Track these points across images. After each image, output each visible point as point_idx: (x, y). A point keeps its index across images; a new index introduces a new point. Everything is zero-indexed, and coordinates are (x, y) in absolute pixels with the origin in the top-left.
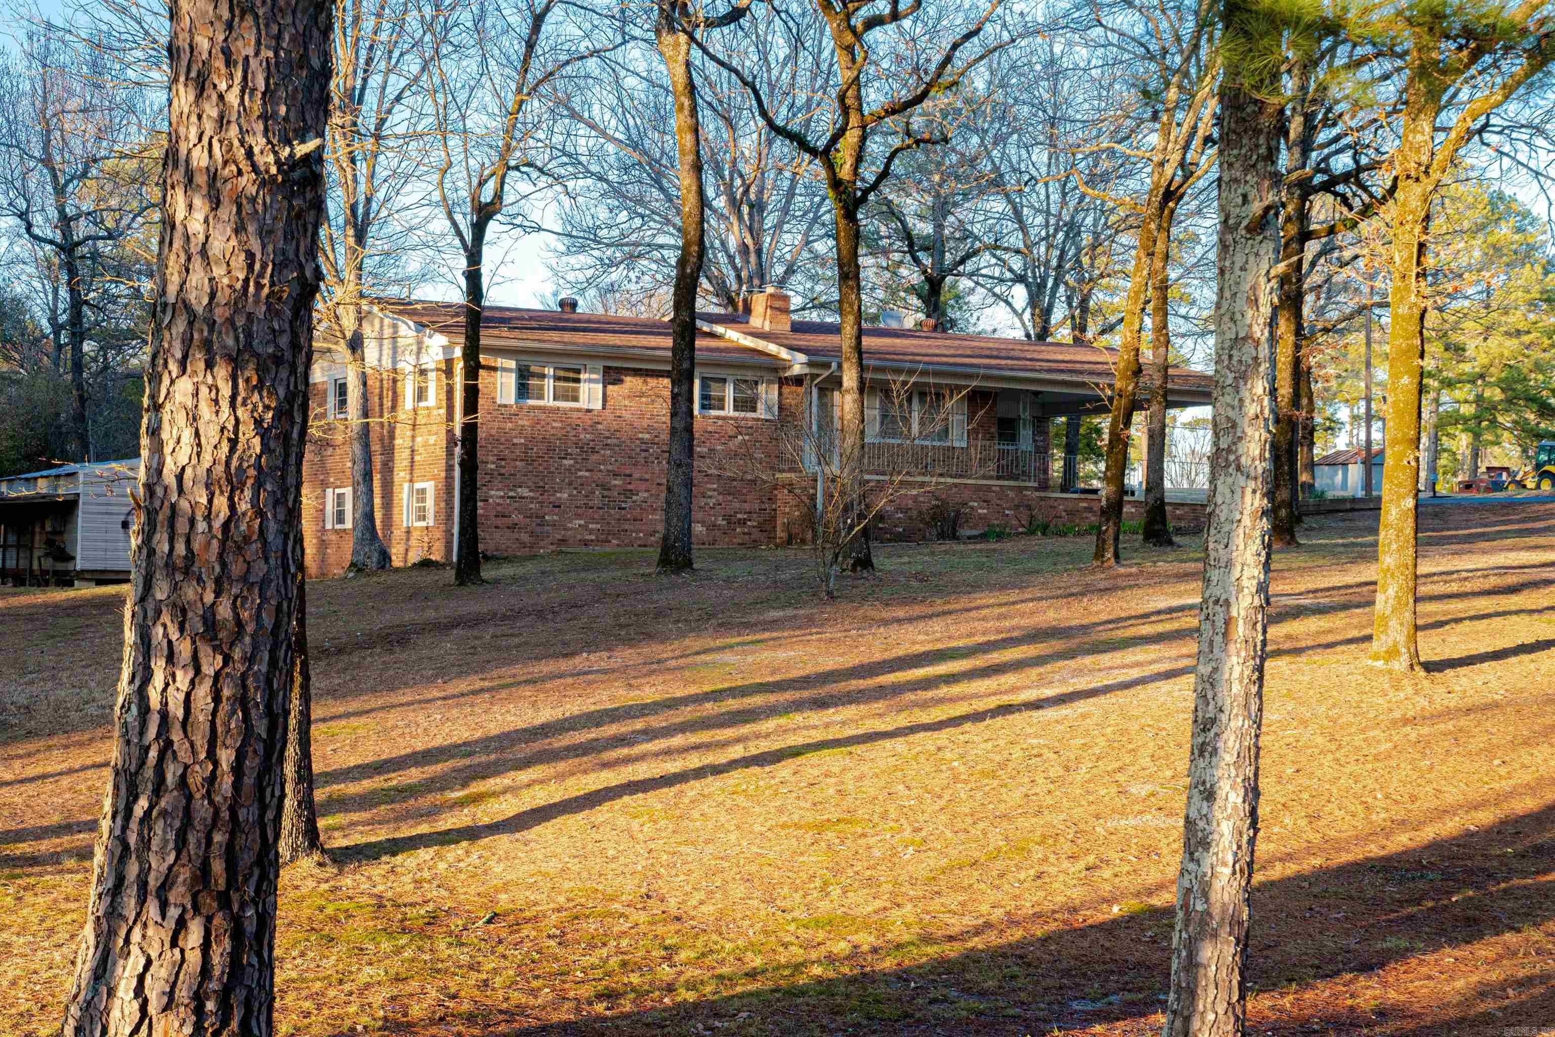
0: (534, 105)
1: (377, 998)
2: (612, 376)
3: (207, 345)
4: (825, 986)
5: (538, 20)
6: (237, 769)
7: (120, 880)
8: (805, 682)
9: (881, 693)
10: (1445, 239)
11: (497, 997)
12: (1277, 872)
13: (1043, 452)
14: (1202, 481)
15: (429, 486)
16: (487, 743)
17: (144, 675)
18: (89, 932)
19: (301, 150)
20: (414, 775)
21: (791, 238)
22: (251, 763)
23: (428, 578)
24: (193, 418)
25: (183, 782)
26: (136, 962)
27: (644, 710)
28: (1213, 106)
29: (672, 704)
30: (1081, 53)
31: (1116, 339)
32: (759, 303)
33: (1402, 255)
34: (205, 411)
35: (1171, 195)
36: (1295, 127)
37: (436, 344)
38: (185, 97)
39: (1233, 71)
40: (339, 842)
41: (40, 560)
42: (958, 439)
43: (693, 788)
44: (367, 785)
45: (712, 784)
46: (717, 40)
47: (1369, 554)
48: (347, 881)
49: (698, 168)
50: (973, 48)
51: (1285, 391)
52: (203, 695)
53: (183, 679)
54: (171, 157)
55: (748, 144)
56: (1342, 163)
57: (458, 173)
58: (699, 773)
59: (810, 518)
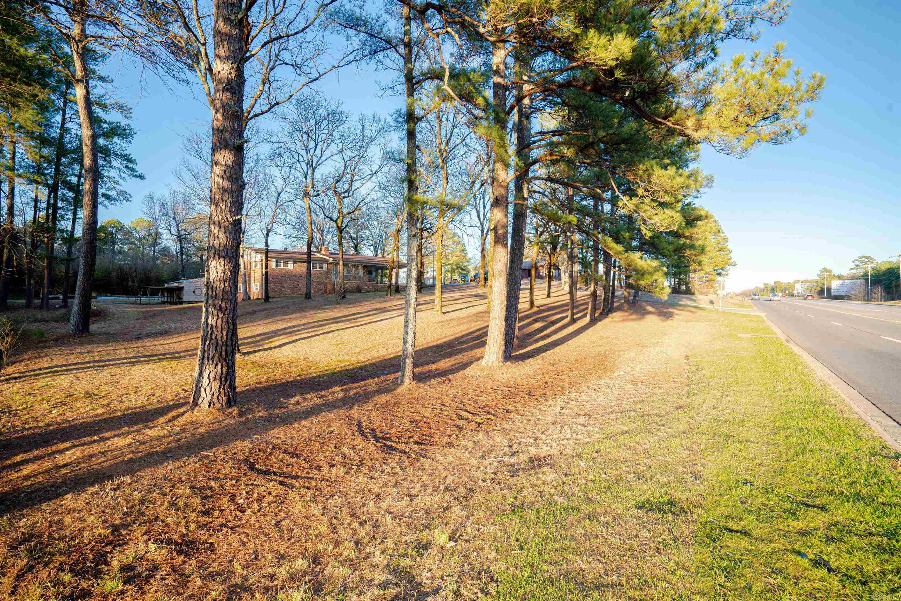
0: (278, 211)
1: (255, 379)
2: (295, 262)
3: (219, 254)
4: (340, 372)
5: (279, 194)
6: (227, 335)
7: (204, 357)
8: (334, 319)
9: (348, 320)
10: (445, 240)
11: (278, 377)
12: (419, 348)
13: (377, 276)
14: (405, 282)
15: (258, 284)
16: (273, 332)
17: (207, 318)
18: (197, 367)
19: (237, 218)
20: (258, 338)
21: (329, 237)
22: (230, 334)
23: (259, 302)
24: (216, 268)
25: (216, 338)
26: (208, 372)
27: (303, 325)
28: (406, 215)
29: (309, 323)
30: (383, 205)
31: (390, 257)
32: (323, 249)
33: (438, 242)
34: (219, 267)
35: (399, 231)
36: (420, 219)
37: (259, 257)
38: (213, 207)
39: (410, 209)
40: (244, 351)
41: (175, 299)
42: (361, 274)
43: (313, 339)
44: (249, 340)
45: (317, 338)
46: (315, 199)
47: (434, 294)
48: (246, 358)
49: (311, 223)
50: (363, 203)
51: (419, 265)
52: (219, 322)
53: (215, 318)
54: (211, 218)
55: (320, 219)
56: (428, 226)
57: (263, 223)
58: (315, 336)
59: (334, 289)
